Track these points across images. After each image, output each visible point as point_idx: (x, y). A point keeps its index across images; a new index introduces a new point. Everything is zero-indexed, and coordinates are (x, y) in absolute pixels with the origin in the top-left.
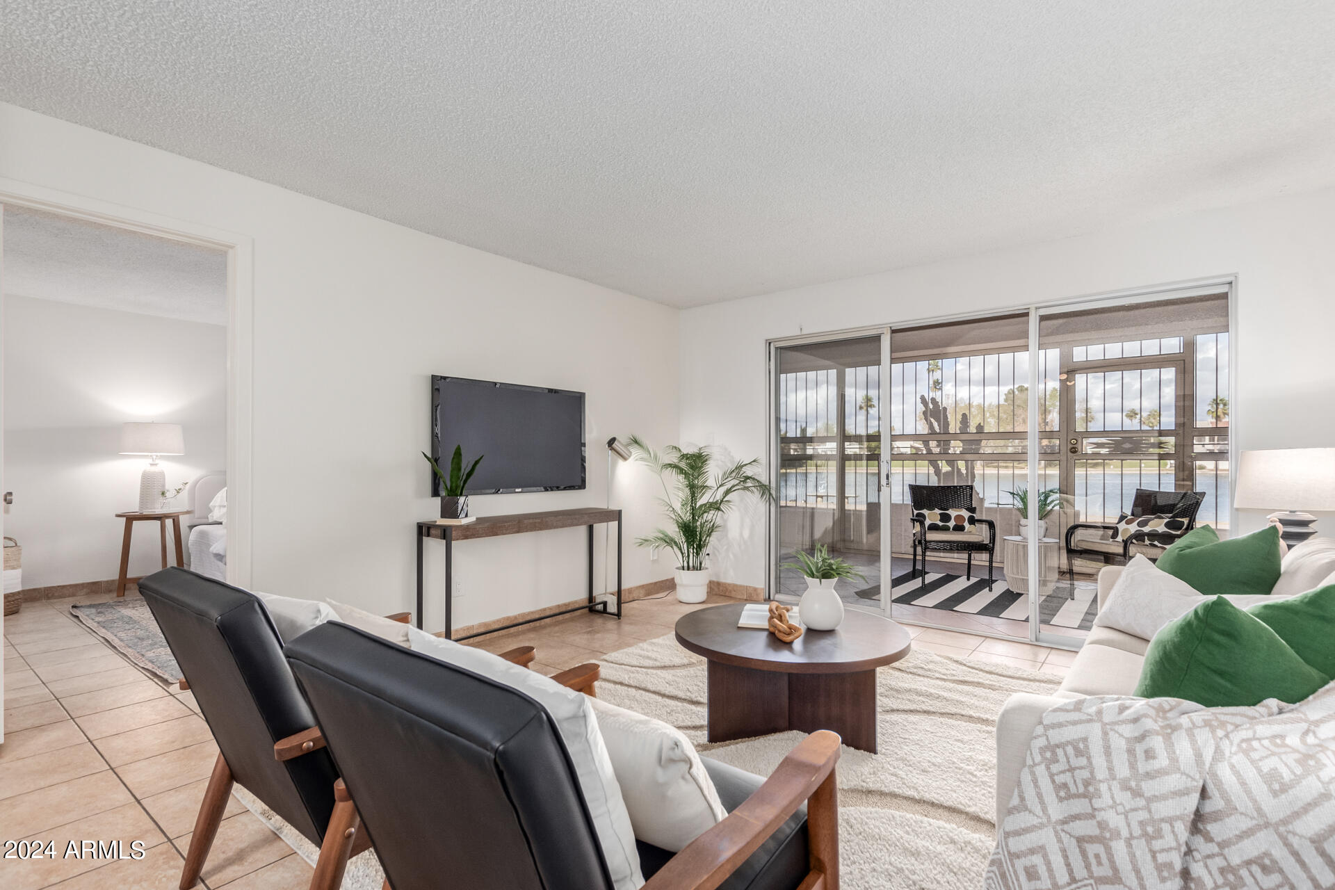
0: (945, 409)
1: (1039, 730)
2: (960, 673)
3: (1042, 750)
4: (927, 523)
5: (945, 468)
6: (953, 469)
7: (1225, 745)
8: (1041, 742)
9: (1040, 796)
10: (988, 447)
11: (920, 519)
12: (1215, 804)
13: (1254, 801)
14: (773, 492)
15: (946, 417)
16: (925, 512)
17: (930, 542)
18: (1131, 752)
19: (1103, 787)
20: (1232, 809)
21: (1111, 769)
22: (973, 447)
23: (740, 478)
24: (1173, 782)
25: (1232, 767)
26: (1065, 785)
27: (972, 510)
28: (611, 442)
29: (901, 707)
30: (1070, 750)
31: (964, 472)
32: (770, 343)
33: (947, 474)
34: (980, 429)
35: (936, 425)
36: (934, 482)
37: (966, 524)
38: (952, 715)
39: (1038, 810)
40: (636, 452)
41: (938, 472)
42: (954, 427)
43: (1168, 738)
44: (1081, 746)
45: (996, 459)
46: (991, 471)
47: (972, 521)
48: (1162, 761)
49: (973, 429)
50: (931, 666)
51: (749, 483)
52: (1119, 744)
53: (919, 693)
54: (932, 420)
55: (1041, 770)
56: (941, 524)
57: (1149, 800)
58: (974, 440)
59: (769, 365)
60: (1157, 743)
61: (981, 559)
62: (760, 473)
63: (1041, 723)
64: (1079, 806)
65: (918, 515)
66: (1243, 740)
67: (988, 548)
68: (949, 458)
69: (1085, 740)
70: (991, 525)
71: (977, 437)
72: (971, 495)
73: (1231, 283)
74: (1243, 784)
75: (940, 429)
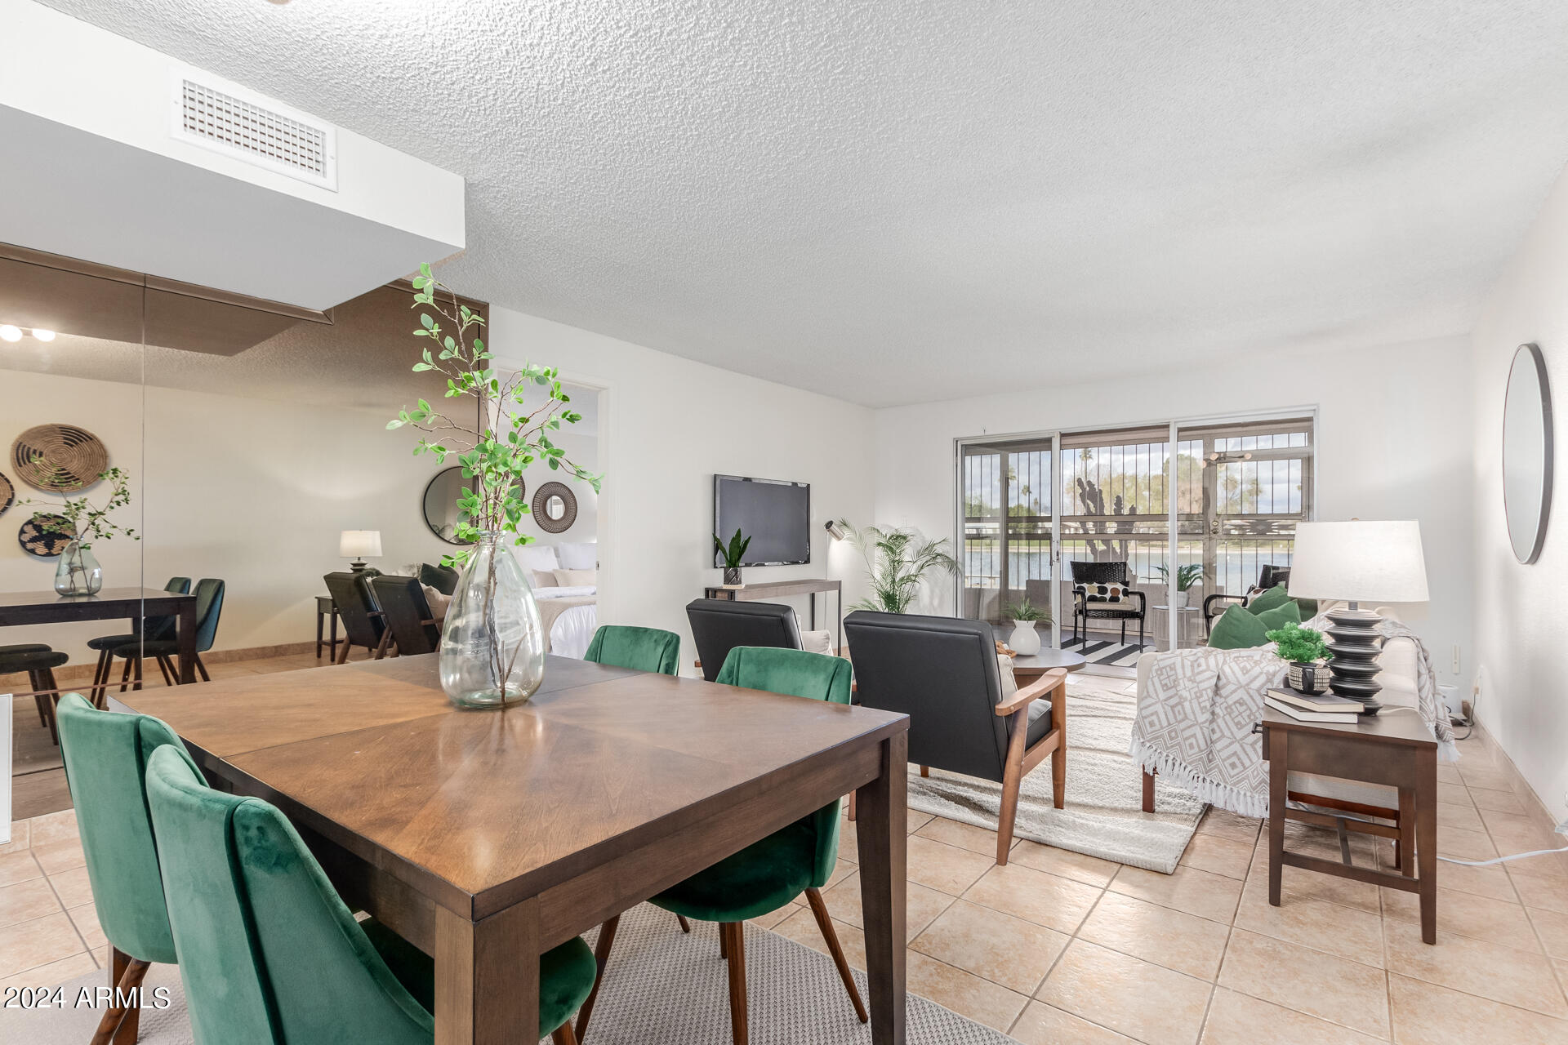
0: (1101, 491)
1: (1156, 662)
2: (1117, 698)
3: (1157, 670)
4: (1088, 594)
5: (1101, 547)
6: (1108, 548)
7: (1228, 659)
8: (1156, 667)
9: (1155, 690)
10: (1141, 527)
11: (1080, 591)
12: (1223, 681)
13: (1237, 678)
14: (960, 566)
15: (1101, 499)
16: (1085, 585)
17: (1090, 610)
18: (1192, 666)
19: (1181, 681)
20: (1229, 682)
21: (1184, 674)
22: (1127, 527)
23: (931, 555)
24: (1208, 674)
25: (1230, 667)
26: (1166, 684)
27: (1126, 584)
28: (829, 525)
29: (1076, 714)
30: (1168, 669)
31: (1118, 551)
32: (957, 441)
33: (1103, 552)
34: (1133, 509)
35: (1092, 505)
36: (1091, 559)
37: (1121, 596)
38: (1112, 717)
39: (1154, 696)
40: (847, 533)
41: (1094, 551)
42: (1109, 509)
43: (1206, 659)
44: (1172, 666)
45: (1145, 538)
46: (1143, 550)
47: (1126, 593)
48: (1204, 667)
49: (1126, 511)
50: (1095, 695)
51: (939, 560)
52: (1187, 663)
53: (1087, 707)
54: (1088, 501)
55: (1156, 680)
56: (1099, 596)
57: (1198, 683)
58: (1127, 523)
59: (957, 460)
60: (1202, 661)
61: (1133, 626)
62: (947, 550)
63: (1156, 659)
64: (1171, 692)
65: (1079, 588)
66: (1235, 657)
67: (1139, 616)
68: (1104, 537)
69: (1174, 663)
70: (1142, 596)
71: (1130, 519)
72: (1125, 571)
73: (1314, 410)
74: (1233, 672)
75: (1096, 510)
